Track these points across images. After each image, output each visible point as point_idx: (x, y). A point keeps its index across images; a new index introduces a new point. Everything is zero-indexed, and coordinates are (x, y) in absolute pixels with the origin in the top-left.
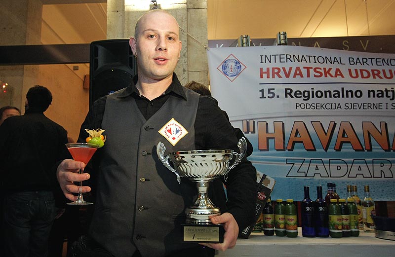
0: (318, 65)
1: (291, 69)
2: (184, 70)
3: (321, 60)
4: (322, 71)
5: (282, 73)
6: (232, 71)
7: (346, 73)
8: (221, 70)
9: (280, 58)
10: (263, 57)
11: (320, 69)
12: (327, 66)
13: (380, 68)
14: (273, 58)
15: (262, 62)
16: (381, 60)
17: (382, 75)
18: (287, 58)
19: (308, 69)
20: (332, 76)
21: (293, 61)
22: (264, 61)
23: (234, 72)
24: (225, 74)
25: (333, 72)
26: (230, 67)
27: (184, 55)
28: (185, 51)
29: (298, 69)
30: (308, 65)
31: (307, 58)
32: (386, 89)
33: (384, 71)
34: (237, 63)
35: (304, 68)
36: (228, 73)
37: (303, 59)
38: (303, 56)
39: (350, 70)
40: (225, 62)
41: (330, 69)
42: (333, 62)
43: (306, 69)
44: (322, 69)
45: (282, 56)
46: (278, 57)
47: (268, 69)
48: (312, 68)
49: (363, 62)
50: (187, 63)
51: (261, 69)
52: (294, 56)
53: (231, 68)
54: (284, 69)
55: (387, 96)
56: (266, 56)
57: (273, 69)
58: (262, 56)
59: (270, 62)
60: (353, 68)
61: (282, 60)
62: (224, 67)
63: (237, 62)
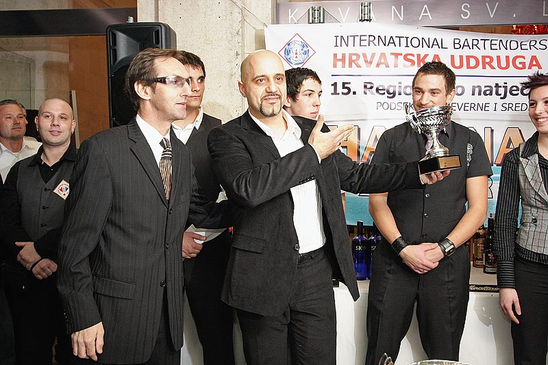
0: (410, 50)
1: (373, 55)
2: (237, 54)
3: (415, 42)
4: (415, 59)
5: (361, 62)
6: (296, 57)
8: (283, 55)
9: (361, 40)
10: (339, 39)
11: (413, 55)
12: (422, 51)
13: (494, 54)
14: (351, 39)
15: (336, 46)
16: (497, 42)
17: (495, 64)
18: (369, 41)
19: (396, 55)
21: (377, 44)
22: (339, 44)
23: (300, 59)
24: (289, 61)
26: (295, 52)
27: (237, 33)
29: (383, 55)
30: (397, 50)
31: (397, 41)
32: (497, 84)
33: (498, 57)
34: (303, 47)
35: (392, 54)
36: (292, 61)
37: (392, 41)
38: (392, 37)
39: (452, 57)
40: (289, 44)
41: (426, 56)
42: (431, 46)
43: (394, 56)
44: (416, 56)
45: (362, 38)
46: (357, 39)
47: (344, 55)
48: (401, 54)
49: (473, 45)
50: (240, 44)
51: (335, 55)
52: (379, 36)
53: (296, 54)
54: (364, 55)
55: (497, 94)
56: (342, 37)
57: (351, 55)
58: (337, 37)
59: (347, 46)
60: (457, 53)
61: (363, 43)
62: (288, 52)
63: (305, 45)
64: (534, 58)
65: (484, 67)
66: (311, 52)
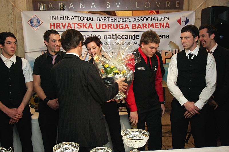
0: (80, 22)
1: (66, 23)
2: (11, 23)
3: (82, 19)
4: (82, 25)
5: (61, 26)
6: (35, 24)
7: (94, 26)
8: (30, 23)
9: (60, 18)
10: (52, 17)
11: (81, 24)
12: (85, 22)
13: (112, 23)
14: (56, 17)
15: (51, 20)
16: (113, 19)
17: (112, 27)
18: (64, 18)
19: (75, 24)
20: (86, 28)
21: (67, 19)
22: (52, 19)
23: (36, 25)
24: (32, 26)
25: (87, 26)
26: (34, 22)
27: (11, 14)
28: (11, 11)
29: (69, 24)
30: (75, 21)
31: (75, 18)
32: (113, 35)
33: (114, 25)
34: (38, 20)
35: (73, 23)
36: (33, 26)
37: (73, 18)
38: (73, 16)
39: (96, 24)
40: (32, 19)
41: (86, 24)
42: (88, 20)
43: (73, 24)
44: (82, 24)
45: (61, 17)
46: (59, 17)
47: (54, 23)
48: (76, 23)
49: (104, 20)
51: (51, 24)
52: (68, 16)
53: (35, 23)
54: (62, 23)
55: (113, 38)
56: (53, 16)
57: (57, 24)
58: (51, 16)
59: (55, 20)
60: (98, 23)
61: (61, 19)
62: (31, 22)
63: (38, 19)
64: (126, 25)
65: (108, 28)
66: (41, 22)
